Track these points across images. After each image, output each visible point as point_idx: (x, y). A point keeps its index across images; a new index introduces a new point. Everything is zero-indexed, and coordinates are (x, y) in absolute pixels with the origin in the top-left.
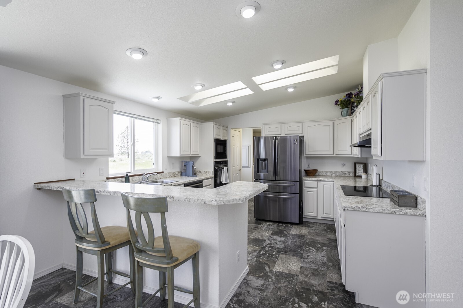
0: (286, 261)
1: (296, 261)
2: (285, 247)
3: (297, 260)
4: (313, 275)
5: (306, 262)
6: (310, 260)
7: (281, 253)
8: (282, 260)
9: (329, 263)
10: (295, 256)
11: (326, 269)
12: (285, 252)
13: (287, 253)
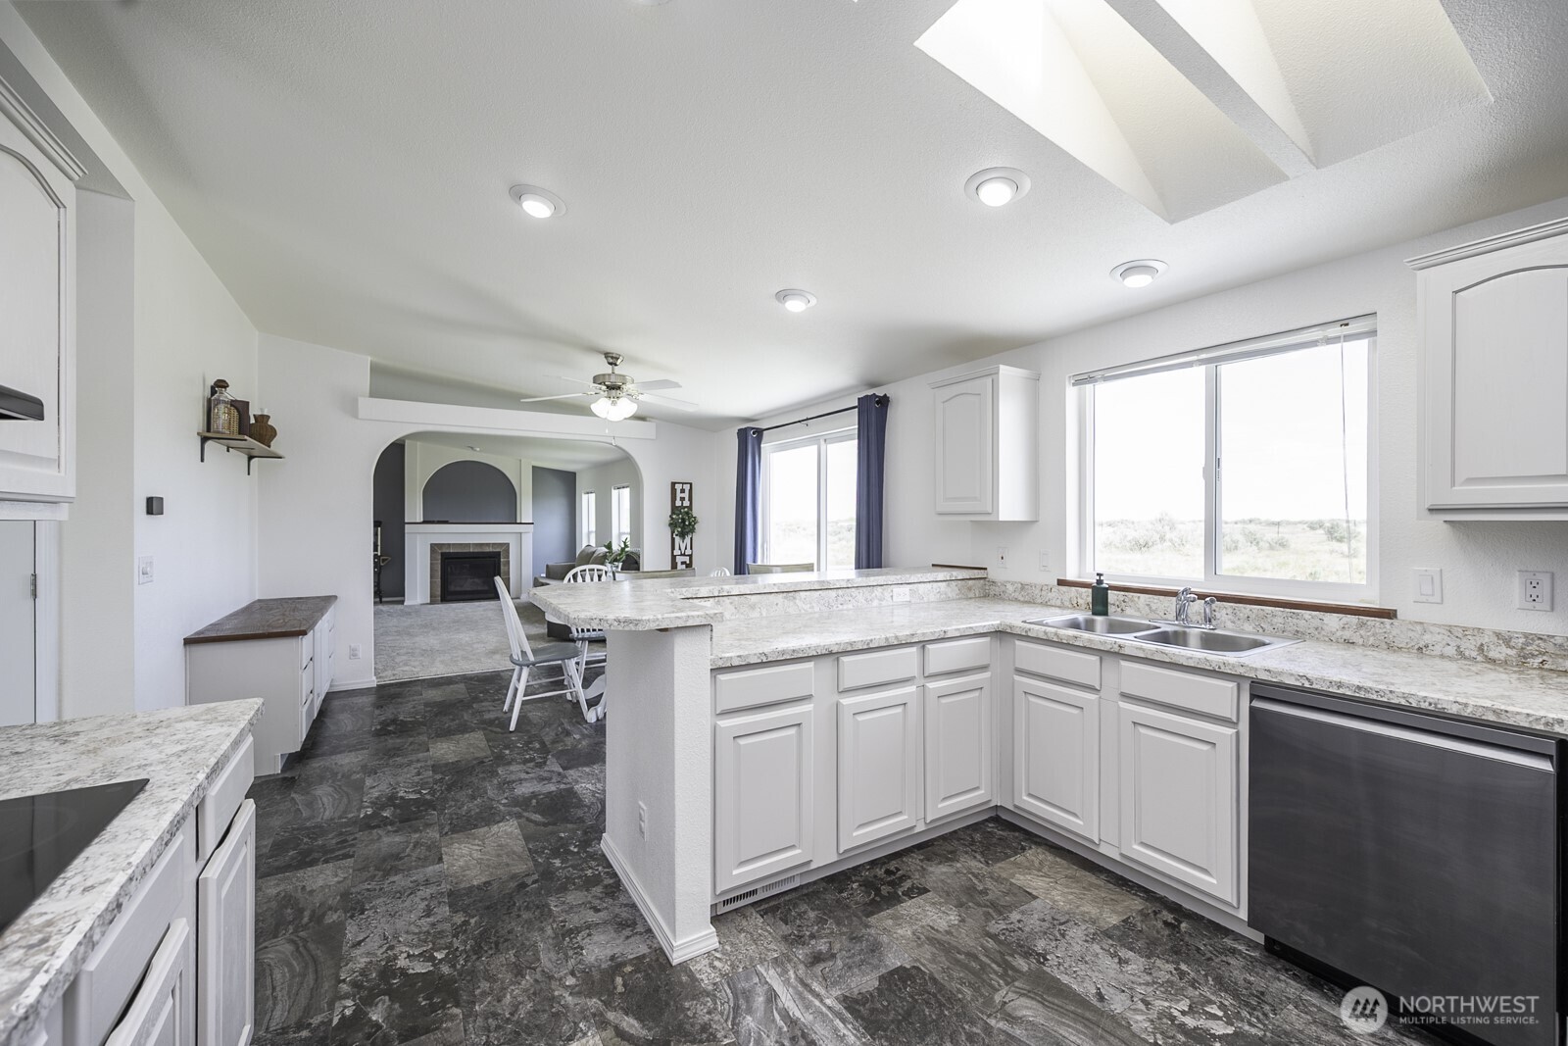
0: (499, 855)
1: (468, 872)
2: (544, 912)
3: (464, 876)
4: (399, 853)
5: (427, 883)
6: (417, 900)
7: (536, 877)
8: (514, 853)
9: (339, 917)
10: (479, 887)
11: (353, 890)
12: (523, 885)
13: (513, 885)
